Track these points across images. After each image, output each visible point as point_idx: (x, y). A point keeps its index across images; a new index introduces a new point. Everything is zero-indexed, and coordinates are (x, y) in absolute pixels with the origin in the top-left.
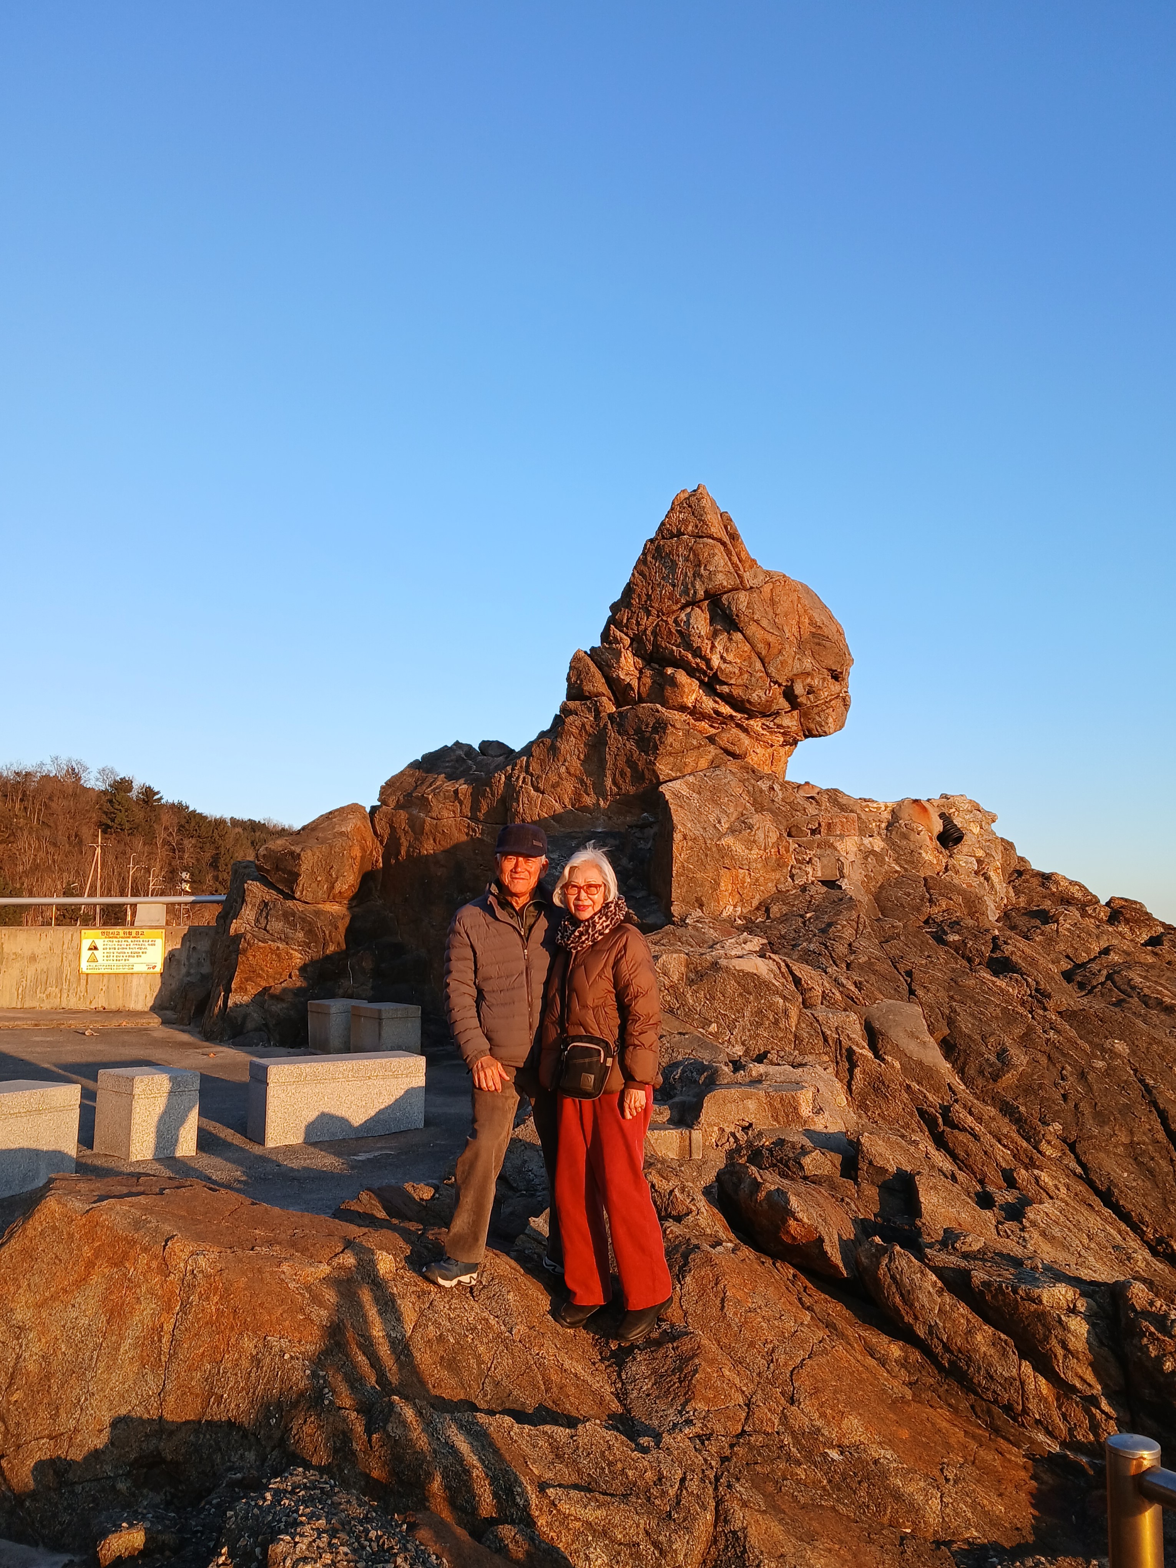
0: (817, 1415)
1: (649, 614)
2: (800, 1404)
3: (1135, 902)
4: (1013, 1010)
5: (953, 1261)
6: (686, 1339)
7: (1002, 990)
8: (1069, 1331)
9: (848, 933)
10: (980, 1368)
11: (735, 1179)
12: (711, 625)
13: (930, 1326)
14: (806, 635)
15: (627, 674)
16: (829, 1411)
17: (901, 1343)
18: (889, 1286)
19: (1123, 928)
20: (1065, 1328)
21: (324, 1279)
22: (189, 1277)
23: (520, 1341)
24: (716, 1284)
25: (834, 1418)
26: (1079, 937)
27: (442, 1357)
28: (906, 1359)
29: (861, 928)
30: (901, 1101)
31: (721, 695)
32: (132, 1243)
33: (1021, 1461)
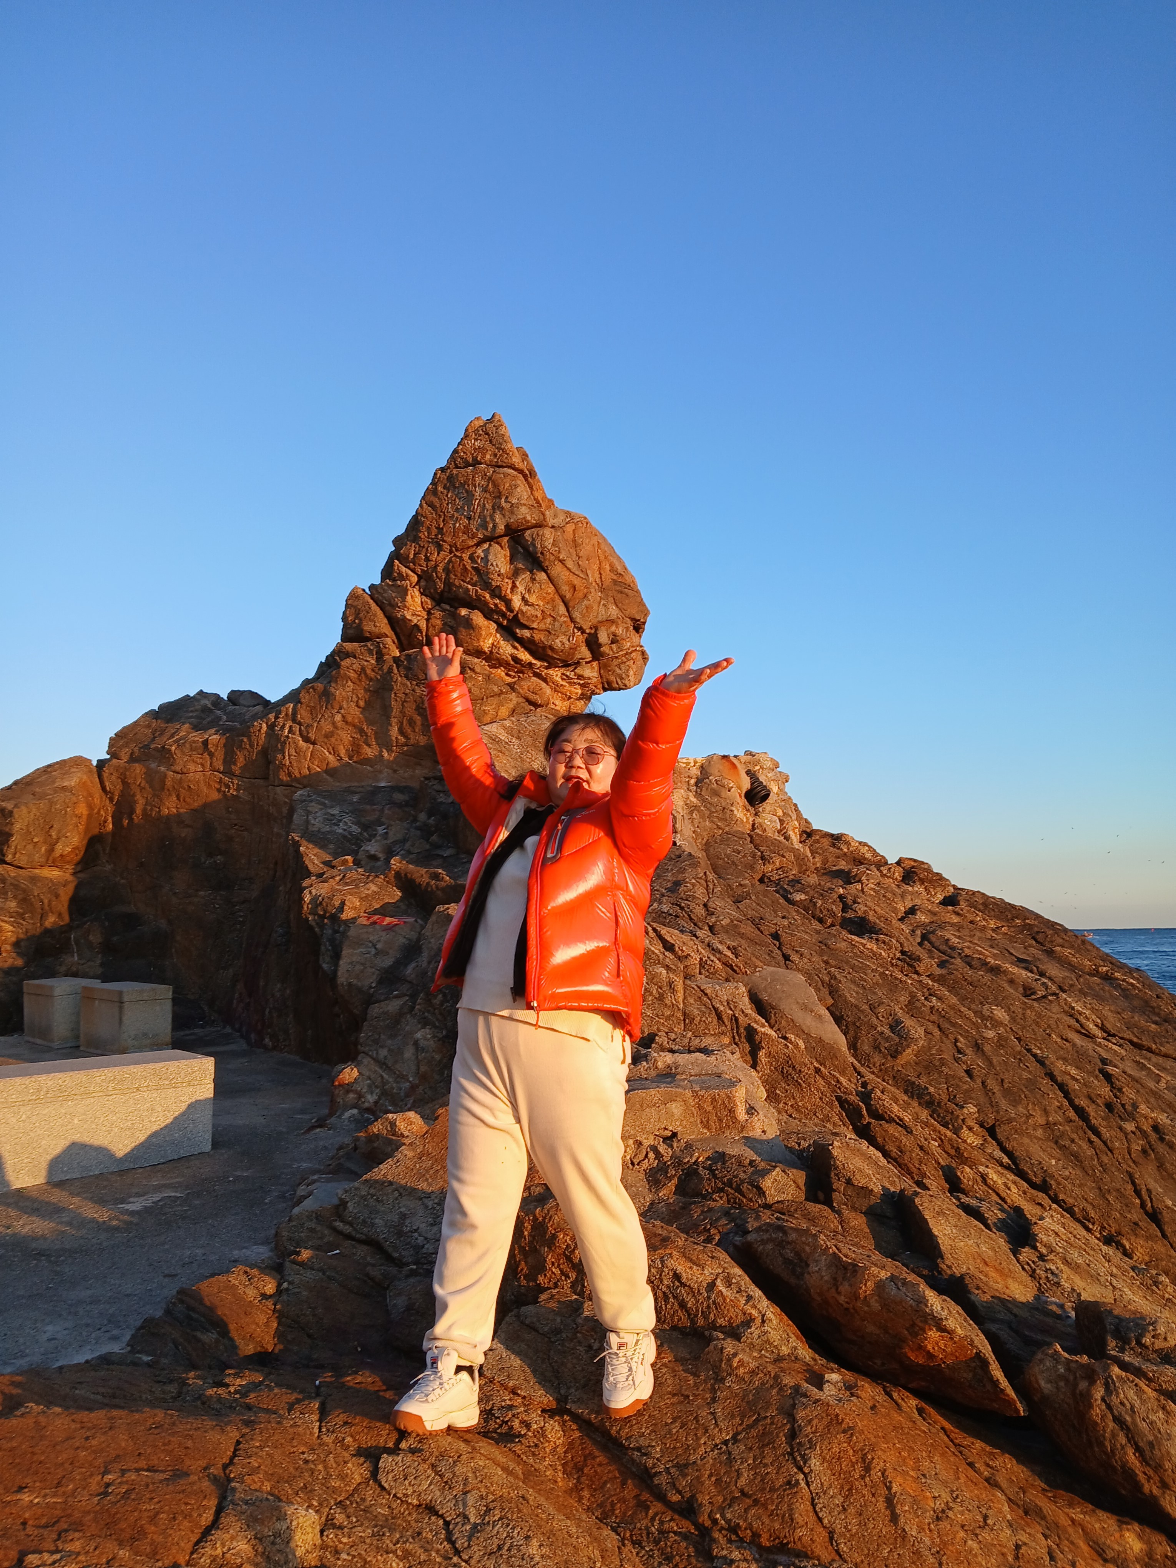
1: (440, 548)
3: (923, 863)
4: (891, 975)
7: (874, 954)
9: (700, 892)
12: (511, 562)
14: (607, 582)
15: (413, 615)
19: (919, 888)
26: (884, 896)
29: (711, 887)
30: (818, 1090)
31: (521, 641)
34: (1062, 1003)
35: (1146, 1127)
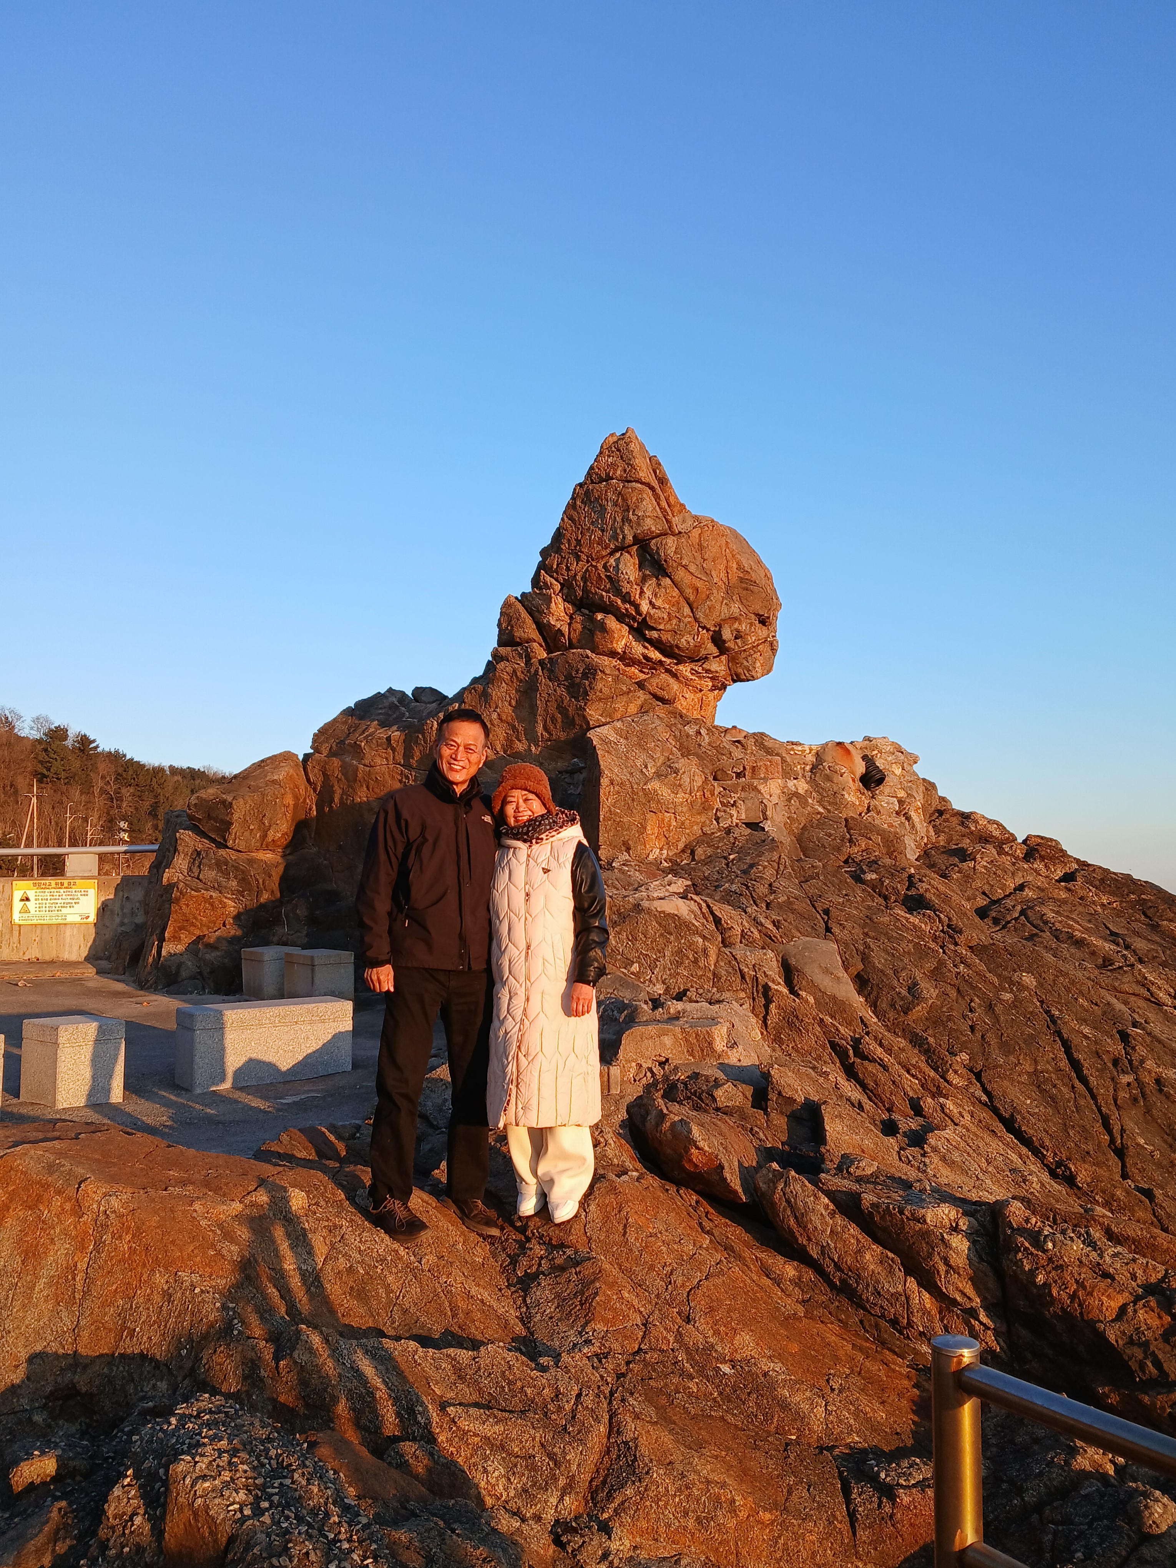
0: (711, 1333)
1: (578, 559)
2: (695, 1322)
3: (1051, 840)
4: (925, 946)
5: (845, 1184)
6: (588, 1264)
7: (915, 926)
8: (951, 1249)
9: (769, 874)
10: (868, 1285)
11: (643, 1112)
12: (640, 570)
13: (822, 1246)
14: (734, 580)
15: (557, 620)
16: (722, 1329)
17: (795, 1263)
18: (785, 1210)
19: (1038, 865)
20: (947, 1245)
21: (236, 1216)
22: (102, 1217)
23: (429, 1271)
24: (620, 1212)
25: (727, 1334)
26: (995, 873)
27: (352, 1288)
28: (800, 1278)
29: (782, 869)
30: (814, 1034)
31: (650, 641)
32: (46, 1186)
33: (905, 1370)
34: (1136, 973)
35: (1147, 1079)
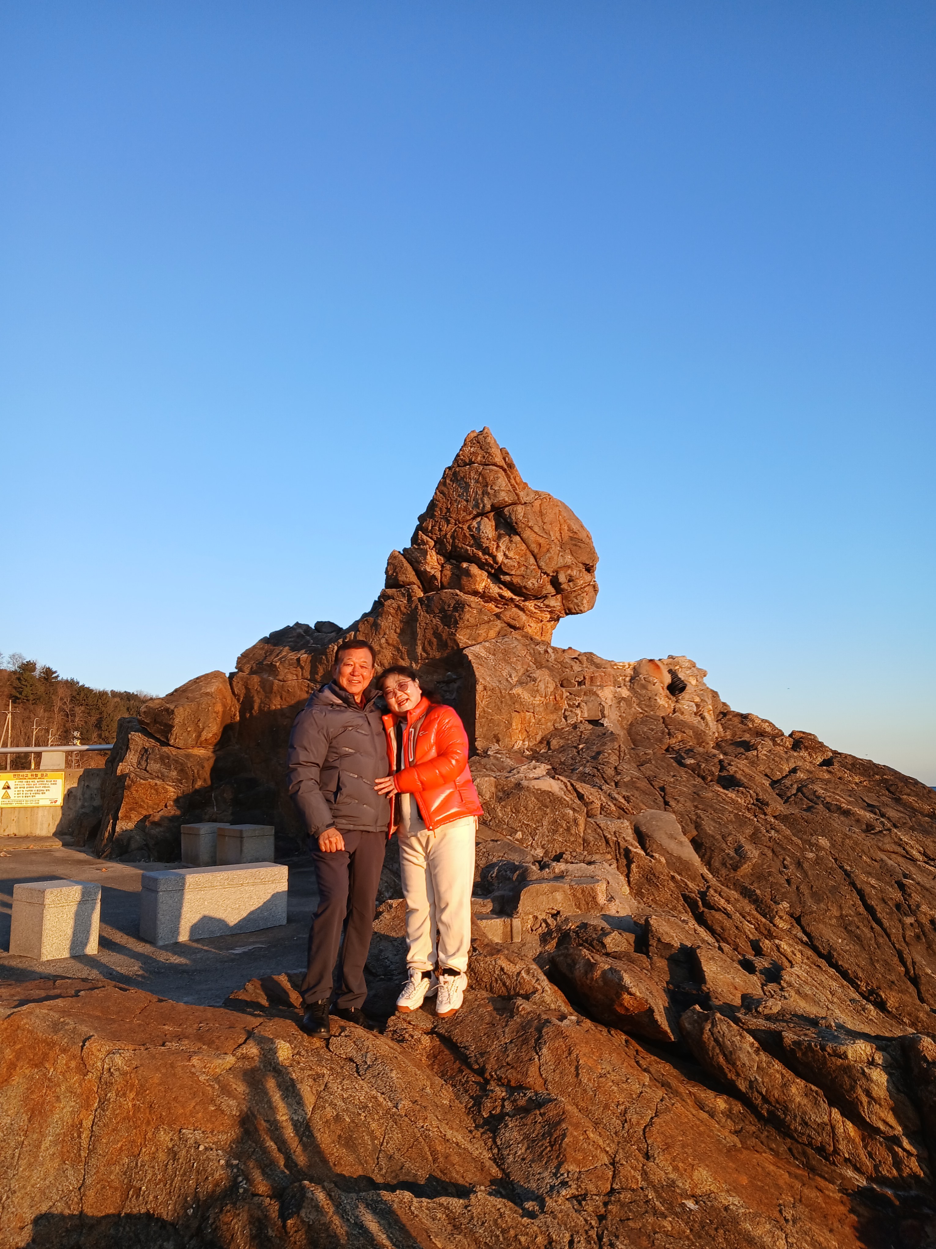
0: (670, 1168)
2: (655, 1159)
3: (810, 734)
5: (761, 1023)
6: (551, 1105)
8: (871, 1081)
9: (613, 759)
10: (795, 1116)
11: (569, 961)
12: (497, 530)
13: (751, 1081)
14: (566, 539)
16: (681, 1165)
17: (725, 1097)
18: (713, 1048)
19: (804, 753)
20: (868, 1078)
21: (230, 1069)
22: (106, 1075)
23: (406, 1115)
24: (570, 1054)
25: (685, 1170)
27: (340, 1136)
28: (730, 1110)
29: (623, 755)
30: (669, 890)
31: (505, 584)
32: (51, 1045)
33: (838, 1196)
34: (893, 836)
